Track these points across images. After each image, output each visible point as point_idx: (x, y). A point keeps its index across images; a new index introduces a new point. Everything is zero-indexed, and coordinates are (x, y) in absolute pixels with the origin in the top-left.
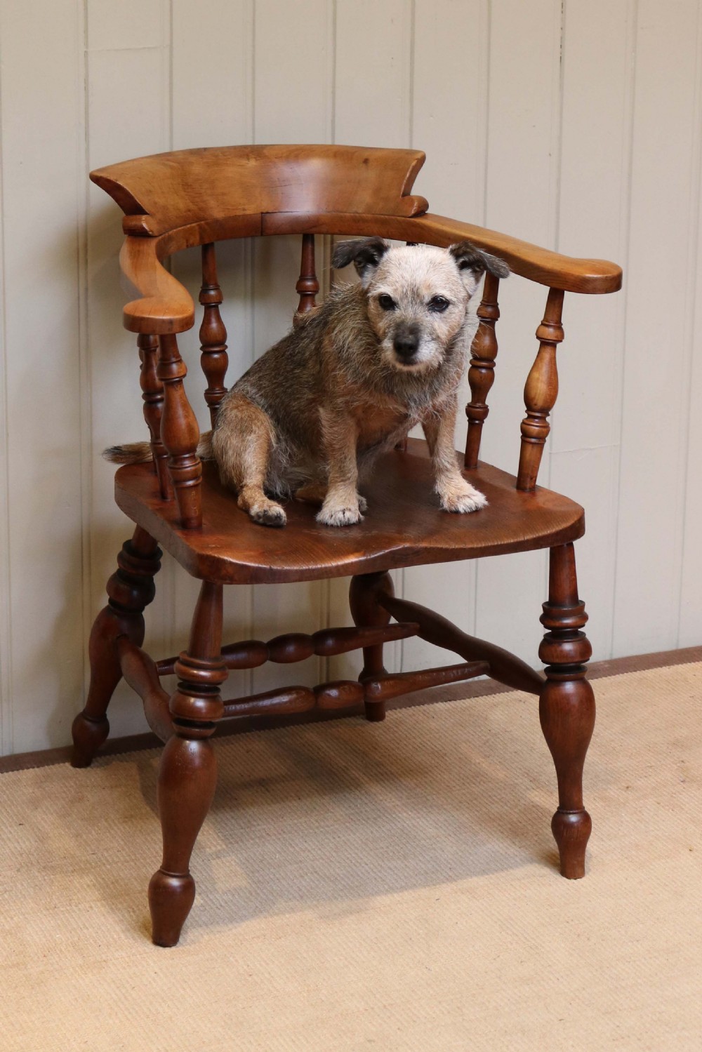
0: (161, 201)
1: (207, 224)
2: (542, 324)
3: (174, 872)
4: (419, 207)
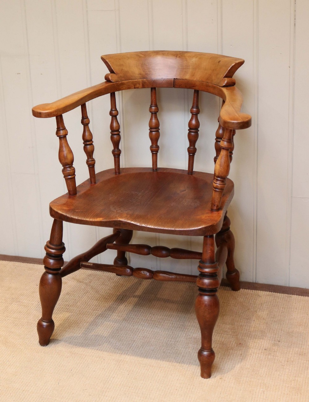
0: (126, 69)
4: (227, 83)
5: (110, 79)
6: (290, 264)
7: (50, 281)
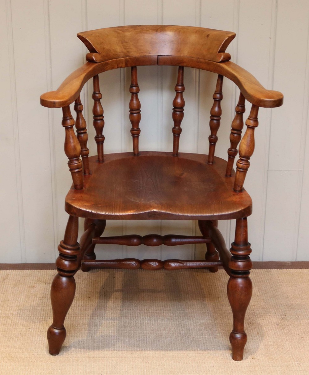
0: (107, 47)
4: (224, 58)
5: (94, 59)
6: (264, 239)
7: (65, 285)
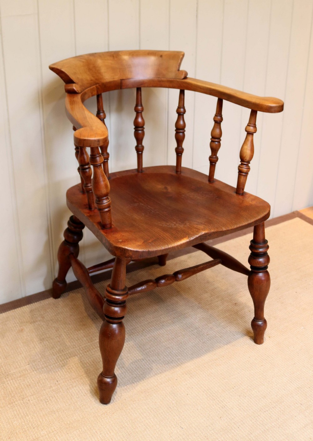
0: (80, 77)
1: (99, 86)
2: (248, 125)
3: (109, 376)
4: (185, 75)
5: (76, 90)
